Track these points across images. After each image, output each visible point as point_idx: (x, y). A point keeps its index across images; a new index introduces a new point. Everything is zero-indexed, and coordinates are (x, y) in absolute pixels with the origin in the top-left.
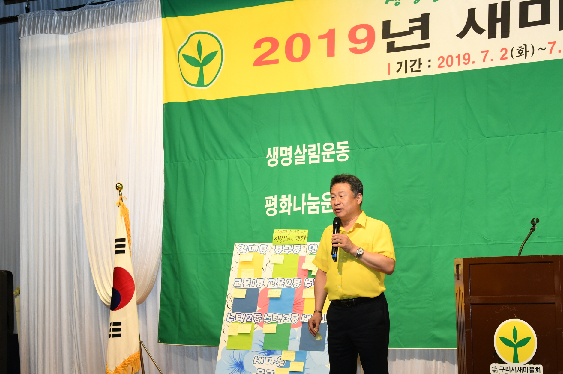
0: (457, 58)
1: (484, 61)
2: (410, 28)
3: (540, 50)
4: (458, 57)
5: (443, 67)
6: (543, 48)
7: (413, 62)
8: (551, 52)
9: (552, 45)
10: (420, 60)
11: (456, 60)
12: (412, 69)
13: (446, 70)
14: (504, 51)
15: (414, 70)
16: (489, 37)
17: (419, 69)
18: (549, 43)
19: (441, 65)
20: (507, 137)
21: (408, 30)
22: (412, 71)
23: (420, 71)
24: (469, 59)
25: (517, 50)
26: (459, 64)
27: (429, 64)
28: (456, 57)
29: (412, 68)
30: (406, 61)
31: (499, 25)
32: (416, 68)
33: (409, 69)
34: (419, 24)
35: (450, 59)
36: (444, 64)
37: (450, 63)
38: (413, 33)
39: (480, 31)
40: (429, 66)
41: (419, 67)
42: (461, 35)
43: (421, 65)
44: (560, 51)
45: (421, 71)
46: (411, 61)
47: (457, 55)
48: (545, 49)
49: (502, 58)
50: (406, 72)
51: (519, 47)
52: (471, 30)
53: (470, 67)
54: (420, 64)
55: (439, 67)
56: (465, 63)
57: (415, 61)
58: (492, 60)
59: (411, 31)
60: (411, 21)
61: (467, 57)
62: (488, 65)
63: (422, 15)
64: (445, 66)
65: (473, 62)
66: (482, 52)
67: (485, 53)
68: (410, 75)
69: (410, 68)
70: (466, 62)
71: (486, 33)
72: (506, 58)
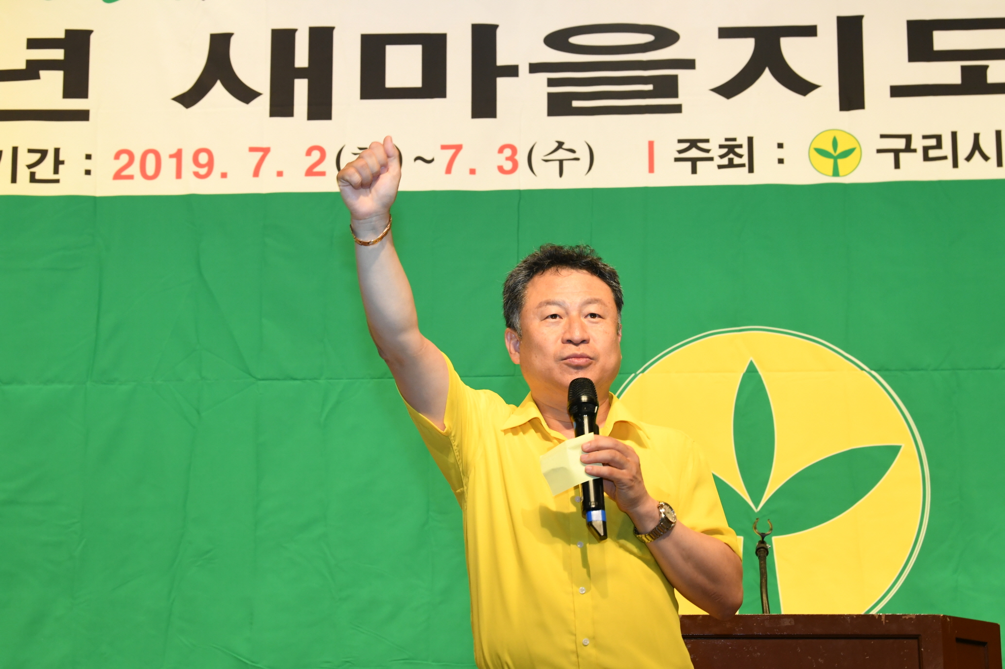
0: (174, 160)
1: (256, 173)
2: (29, 63)
3: (419, 162)
4: (178, 155)
5: (131, 177)
6: (429, 158)
7: (37, 156)
8: (449, 170)
9: (451, 152)
10: (57, 151)
11: (168, 165)
12: (33, 175)
13: (138, 187)
14: (316, 155)
15: (37, 177)
16: (273, 114)
17: (55, 177)
18: (444, 147)
19: (125, 173)
20: (322, 381)
21: (22, 66)
22: (33, 179)
23: (57, 181)
24: (210, 164)
25: (355, 154)
26: (179, 175)
27: (88, 165)
28: (171, 156)
29: (33, 170)
30: (15, 150)
31: (301, 87)
32: (45, 170)
33: (23, 173)
34: (58, 54)
35: (151, 158)
36: (135, 169)
37: (150, 171)
38: (37, 77)
39: (245, 94)
40: (88, 172)
41: (56, 171)
42: (189, 99)
43: (61, 167)
44: (473, 172)
45: (61, 181)
46: (30, 151)
47: (174, 151)
48: (432, 160)
49: (310, 172)
50: (14, 180)
51: (360, 149)
52: (218, 88)
53: (212, 186)
54: (58, 163)
55: (118, 176)
56: (197, 174)
57: (44, 153)
58: (280, 174)
59: (32, 71)
60: (33, 44)
61: (203, 158)
62: (267, 184)
63: (68, 32)
64: (135, 177)
65: (224, 175)
66: (252, 149)
67: (260, 154)
68: (24, 188)
69: (28, 172)
70: (203, 171)
71: (263, 103)
72: (323, 174)
